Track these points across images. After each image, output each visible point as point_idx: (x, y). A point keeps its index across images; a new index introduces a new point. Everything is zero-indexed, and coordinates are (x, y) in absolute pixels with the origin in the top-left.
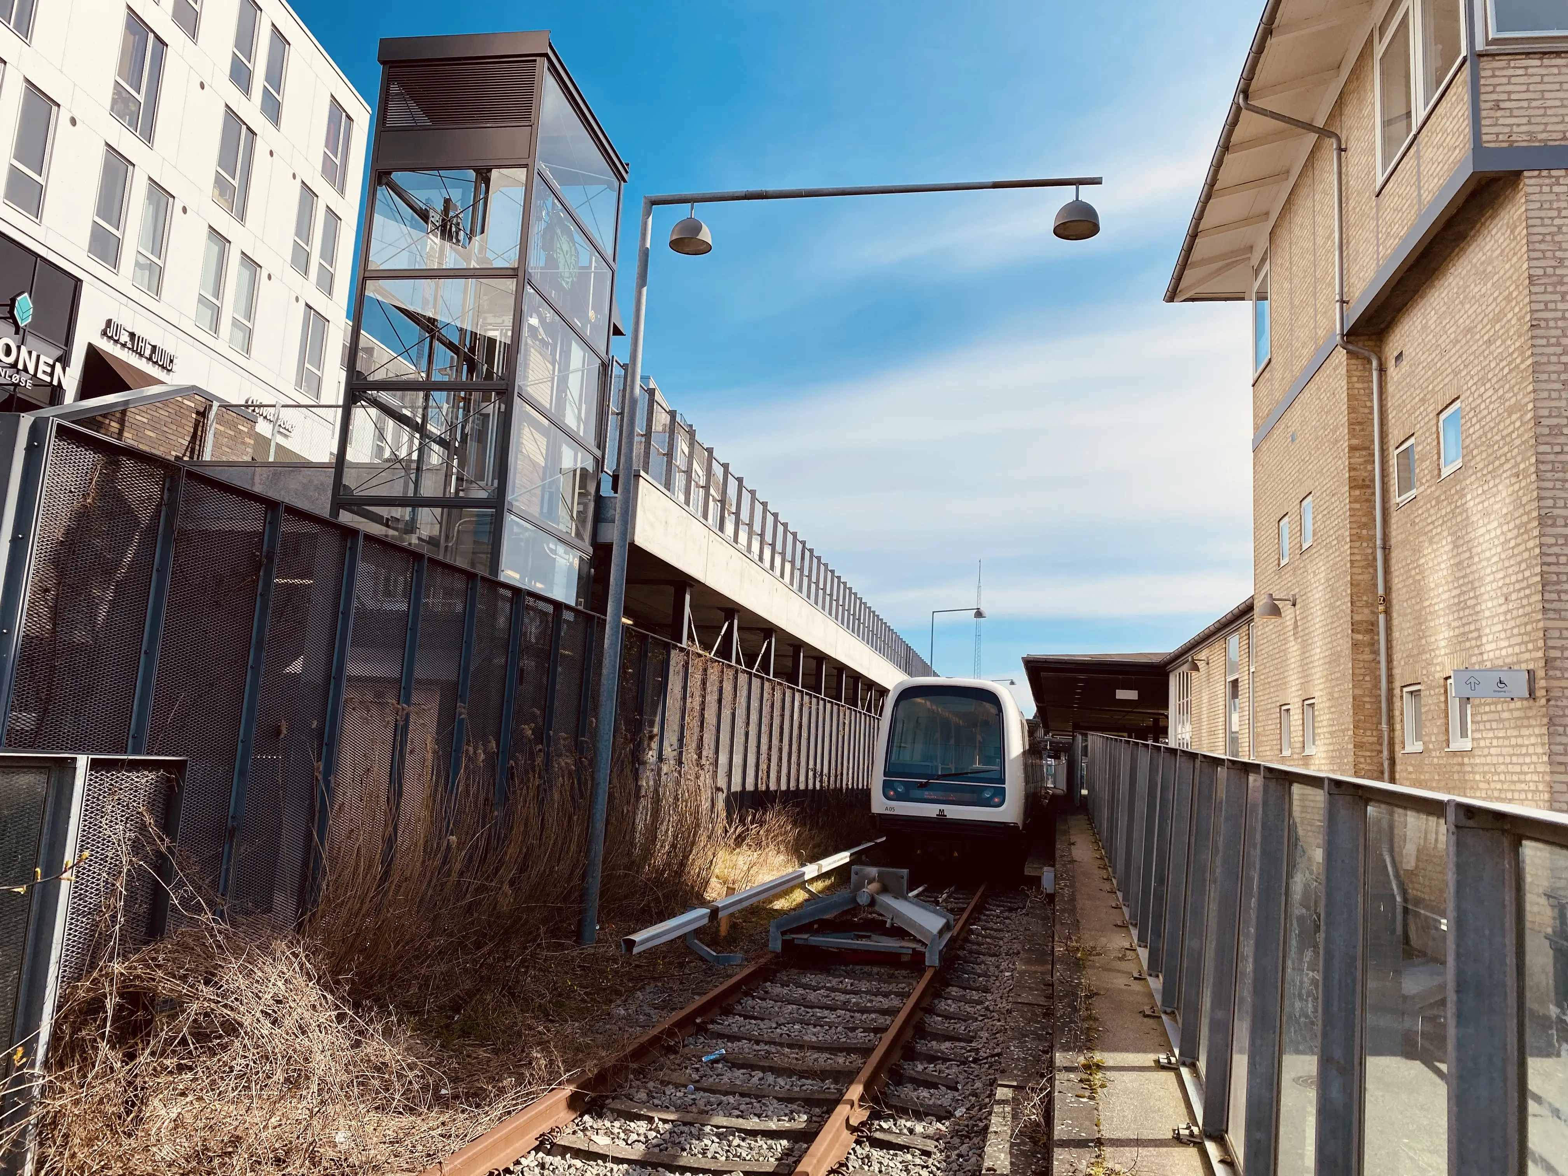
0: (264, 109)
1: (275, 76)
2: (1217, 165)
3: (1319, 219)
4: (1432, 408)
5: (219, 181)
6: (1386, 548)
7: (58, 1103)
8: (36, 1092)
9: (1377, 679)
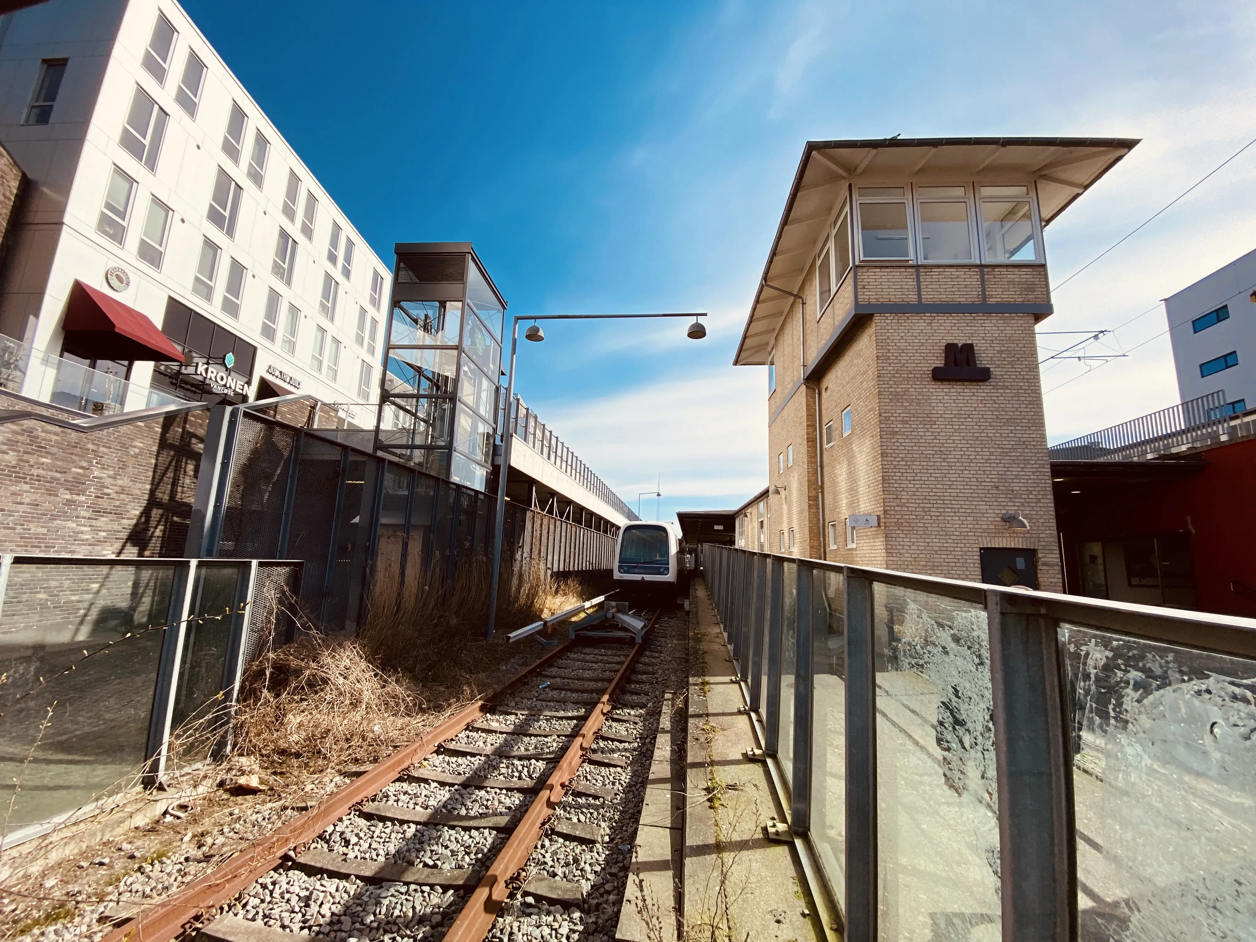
0: (343, 273)
1: (348, 259)
2: (754, 309)
3: (795, 332)
4: (839, 410)
5: (322, 305)
6: (822, 467)
7: (243, 718)
8: (233, 713)
9: (819, 520)
